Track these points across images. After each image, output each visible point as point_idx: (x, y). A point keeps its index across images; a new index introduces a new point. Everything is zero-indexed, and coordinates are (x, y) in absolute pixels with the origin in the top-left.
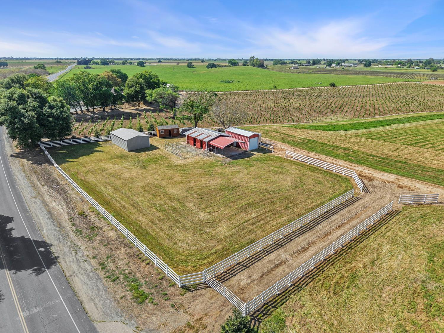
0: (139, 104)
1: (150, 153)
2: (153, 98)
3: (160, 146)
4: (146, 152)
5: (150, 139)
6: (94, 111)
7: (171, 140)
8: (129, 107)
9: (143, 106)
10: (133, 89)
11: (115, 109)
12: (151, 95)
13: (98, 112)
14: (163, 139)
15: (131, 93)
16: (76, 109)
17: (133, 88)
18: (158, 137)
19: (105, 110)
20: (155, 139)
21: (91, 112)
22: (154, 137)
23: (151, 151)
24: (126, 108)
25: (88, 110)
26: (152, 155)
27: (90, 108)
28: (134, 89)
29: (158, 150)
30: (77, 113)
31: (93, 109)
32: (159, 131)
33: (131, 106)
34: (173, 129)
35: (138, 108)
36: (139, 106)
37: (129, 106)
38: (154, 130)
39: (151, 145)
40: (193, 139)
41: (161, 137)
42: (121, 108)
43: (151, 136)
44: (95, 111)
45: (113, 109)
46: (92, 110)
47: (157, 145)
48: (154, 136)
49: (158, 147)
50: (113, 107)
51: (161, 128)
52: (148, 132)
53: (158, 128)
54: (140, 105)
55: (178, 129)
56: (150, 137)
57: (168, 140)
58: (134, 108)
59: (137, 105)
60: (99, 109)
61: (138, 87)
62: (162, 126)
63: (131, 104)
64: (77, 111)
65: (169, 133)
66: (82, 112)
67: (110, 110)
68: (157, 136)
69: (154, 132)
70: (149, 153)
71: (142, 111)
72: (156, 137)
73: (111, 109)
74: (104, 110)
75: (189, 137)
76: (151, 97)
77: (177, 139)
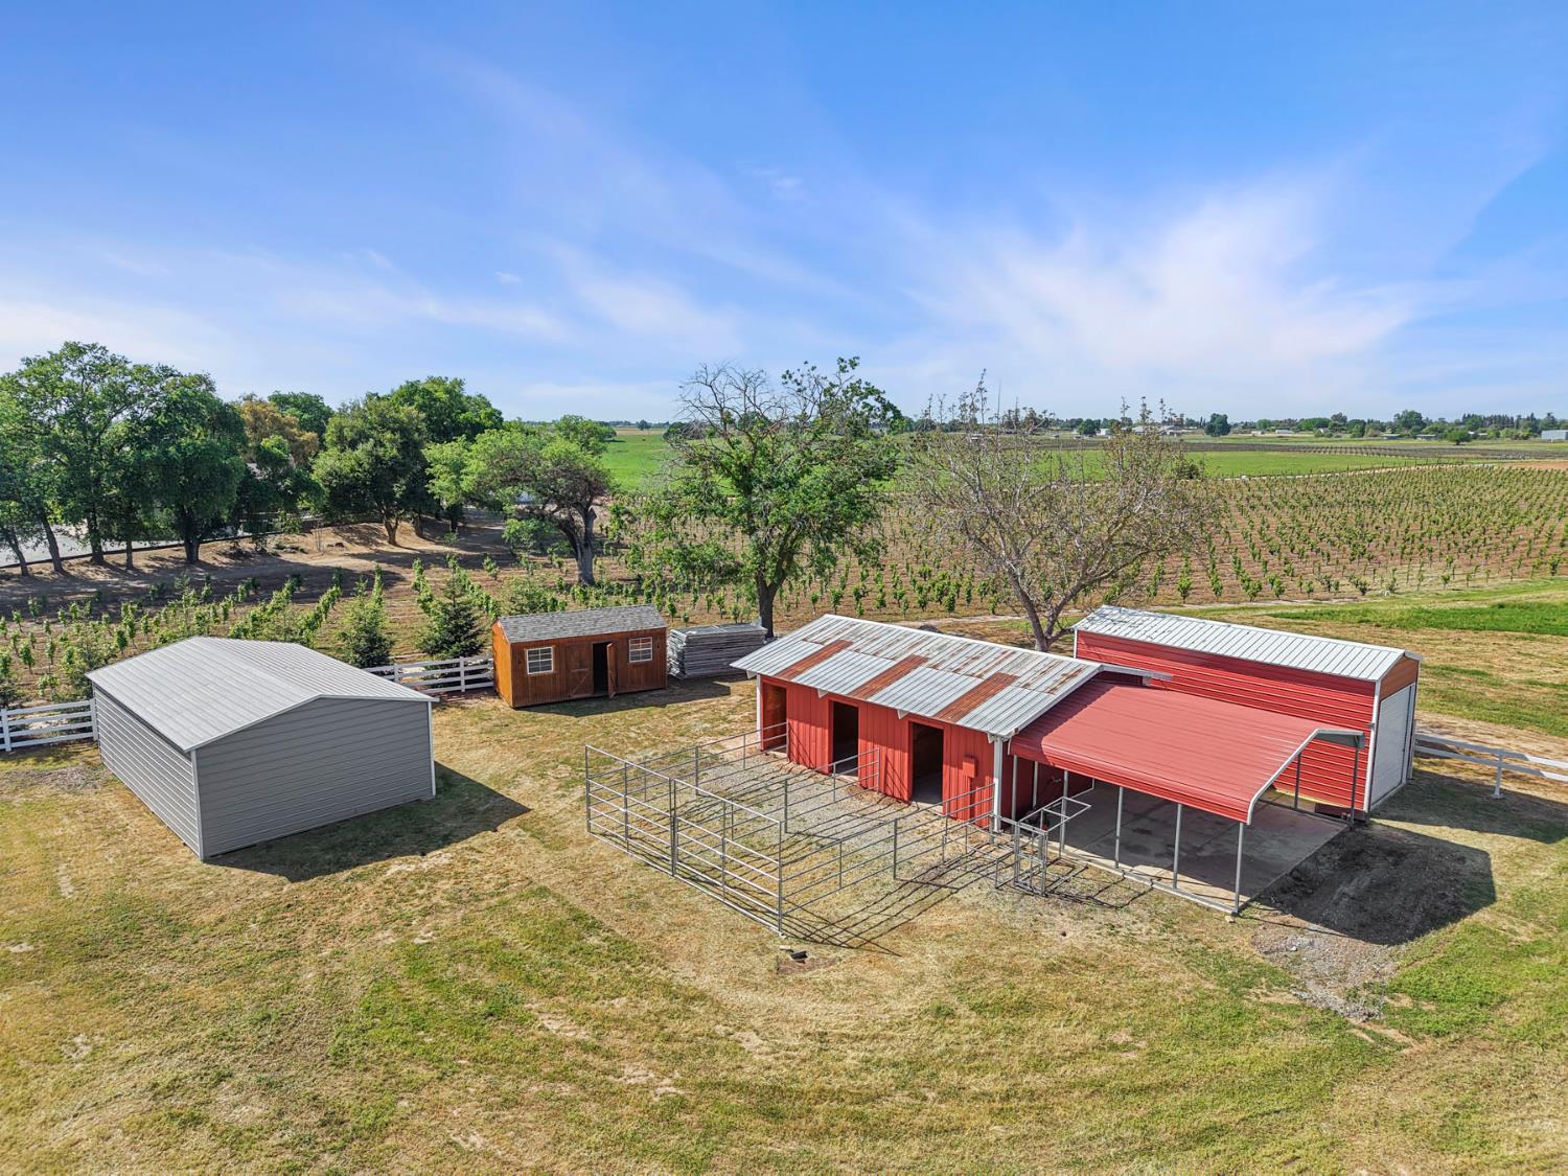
0: (392, 530)
1: (433, 876)
2: (467, 484)
3: (527, 783)
4: (397, 867)
5: (436, 719)
6: (129, 559)
7: (616, 719)
8: (340, 545)
9: (409, 540)
10: (361, 451)
11: (263, 552)
12: (457, 468)
13: (158, 570)
14: (541, 716)
15: (352, 471)
16: (22, 547)
17: (360, 446)
18: (503, 705)
19: (201, 558)
20: (481, 716)
21: (114, 569)
22: (473, 703)
23: (446, 840)
24: (324, 549)
25: (97, 558)
26: (455, 899)
27: (107, 546)
28: (370, 454)
29: (509, 830)
30: (25, 573)
31: (129, 550)
32: (517, 650)
33: (350, 541)
34: (624, 639)
35: (387, 548)
36: (393, 542)
37: (339, 540)
38: (472, 650)
39: (448, 779)
40: (825, 714)
41: (531, 697)
42: (295, 549)
43: (449, 693)
44: (140, 561)
45: (247, 555)
46: (122, 559)
47: (496, 778)
48: (470, 693)
49: (514, 794)
50: (247, 545)
51: (532, 628)
52: (430, 662)
53: (504, 634)
54: (398, 539)
55: (659, 636)
56: (441, 705)
57: (584, 721)
58: (364, 550)
59: (384, 537)
60: (165, 553)
61: (392, 441)
62: (540, 617)
63: (350, 530)
64: (23, 564)
65: (588, 670)
66: (58, 569)
67: (231, 556)
68: (493, 692)
69: (475, 661)
70: (421, 877)
71: (406, 561)
72: (488, 703)
73: (238, 554)
74: (192, 559)
75: (780, 697)
76: (457, 482)
77: (656, 711)
